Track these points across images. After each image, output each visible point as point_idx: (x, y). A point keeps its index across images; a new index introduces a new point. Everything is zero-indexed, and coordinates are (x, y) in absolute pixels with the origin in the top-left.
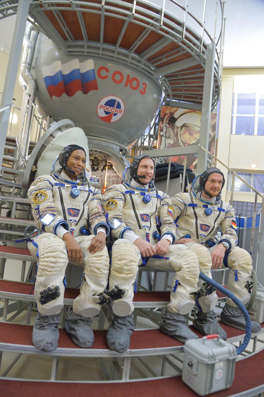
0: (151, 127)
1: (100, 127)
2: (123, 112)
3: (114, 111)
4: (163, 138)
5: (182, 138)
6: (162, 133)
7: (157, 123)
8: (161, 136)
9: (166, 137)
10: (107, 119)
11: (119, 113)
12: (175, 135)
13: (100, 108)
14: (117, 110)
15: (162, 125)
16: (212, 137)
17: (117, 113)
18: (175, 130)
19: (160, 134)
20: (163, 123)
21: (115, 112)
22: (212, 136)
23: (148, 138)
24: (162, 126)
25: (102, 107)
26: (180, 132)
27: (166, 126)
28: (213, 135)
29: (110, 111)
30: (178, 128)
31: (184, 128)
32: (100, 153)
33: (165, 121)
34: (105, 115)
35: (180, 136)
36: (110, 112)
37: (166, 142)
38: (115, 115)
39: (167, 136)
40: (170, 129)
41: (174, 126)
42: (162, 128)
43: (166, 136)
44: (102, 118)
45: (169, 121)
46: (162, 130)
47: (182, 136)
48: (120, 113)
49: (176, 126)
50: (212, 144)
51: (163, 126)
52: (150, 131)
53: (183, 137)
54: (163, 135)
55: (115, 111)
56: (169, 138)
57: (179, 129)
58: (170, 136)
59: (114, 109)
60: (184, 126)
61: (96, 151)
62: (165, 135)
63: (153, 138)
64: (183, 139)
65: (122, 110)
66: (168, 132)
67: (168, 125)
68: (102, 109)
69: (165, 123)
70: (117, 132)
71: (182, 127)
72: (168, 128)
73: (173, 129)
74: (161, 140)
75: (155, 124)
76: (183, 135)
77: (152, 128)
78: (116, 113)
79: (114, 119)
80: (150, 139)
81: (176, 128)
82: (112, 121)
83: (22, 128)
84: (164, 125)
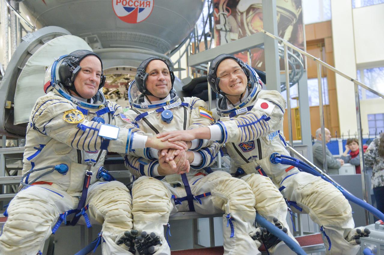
0: (205, 20)
1: (123, 32)
2: (151, 5)
3: (138, 6)
4: (223, 34)
5: (251, 28)
6: (219, 27)
7: (211, 14)
8: (219, 31)
9: (226, 31)
10: (131, 18)
11: (146, 6)
12: (240, 25)
13: (117, 4)
14: (142, 3)
15: (217, 13)
16: (297, 17)
17: (144, 6)
18: (239, 18)
19: (216, 28)
20: (218, 11)
21: (141, 5)
22: (297, 15)
23: (203, 37)
24: (217, 15)
25: (120, 2)
26: (246, 19)
27: (224, 15)
28: (299, 13)
29: (132, 5)
30: (242, 13)
31: (251, 13)
32: (131, 70)
33: (220, 7)
34: (126, 13)
35: (248, 25)
36: (133, 7)
37: (228, 38)
38: (141, 10)
39: (228, 29)
40: (231, 18)
41: (236, 12)
42: (218, 19)
43: (226, 29)
44: (123, 18)
45: (227, 6)
46: (219, 20)
47: (249, 24)
48: (148, 6)
49: (239, 12)
50: (299, 28)
51: (219, 16)
52: (204, 27)
53: (251, 26)
54: (221, 29)
55: (139, 4)
56: (231, 31)
57: (245, 14)
58: (231, 28)
59: (138, 2)
60: (252, 8)
61: (124, 69)
62: (224, 29)
63: (209, 36)
64: (253, 28)
65: (149, 2)
66: (228, 23)
67: (226, 13)
68: (120, 4)
69: (222, 11)
70: (151, 36)
71: (248, 11)
72: (227, 17)
73: (235, 17)
74: (219, 37)
75: (210, 16)
76: (251, 22)
77: (206, 22)
78: (142, 7)
79: (141, 17)
80: (206, 39)
81: (239, 14)
82: (138, 21)
83: (6, 51)
84: (222, 13)
